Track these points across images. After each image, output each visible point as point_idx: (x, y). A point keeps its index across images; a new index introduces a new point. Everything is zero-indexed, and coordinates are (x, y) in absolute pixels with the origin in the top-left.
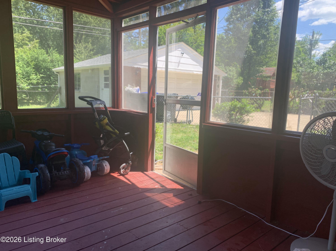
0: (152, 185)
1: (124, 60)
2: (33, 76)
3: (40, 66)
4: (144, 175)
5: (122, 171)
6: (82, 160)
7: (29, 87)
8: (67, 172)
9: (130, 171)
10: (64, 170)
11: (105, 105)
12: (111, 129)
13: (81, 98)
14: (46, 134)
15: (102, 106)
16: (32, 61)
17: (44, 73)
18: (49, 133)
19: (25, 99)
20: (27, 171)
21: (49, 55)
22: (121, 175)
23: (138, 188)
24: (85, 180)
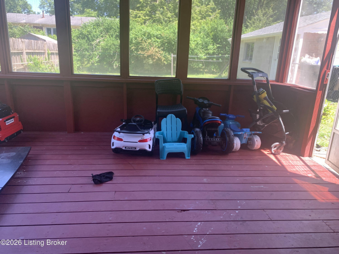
0: (305, 172)
1: (299, 28)
2: (211, 46)
3: (218, 36)
4: (299, 159)
5: (273, 150)
6: (234, 131)
7: (206, 57)
8: (218, 140)
9: (282, 152)
10: (216, 137)
11: (267, 78)
12: (269, 105)
13: (244, 70)
14: (206, 102)
15: (264, 79)
16: (211, 32)
17: (221, 43)
18: (209, 101)
19: (201, 68)
20: (186, 132)
21: (228, 25)
22: (272, 154)
23: (287, 171)
24: (234, 150)
